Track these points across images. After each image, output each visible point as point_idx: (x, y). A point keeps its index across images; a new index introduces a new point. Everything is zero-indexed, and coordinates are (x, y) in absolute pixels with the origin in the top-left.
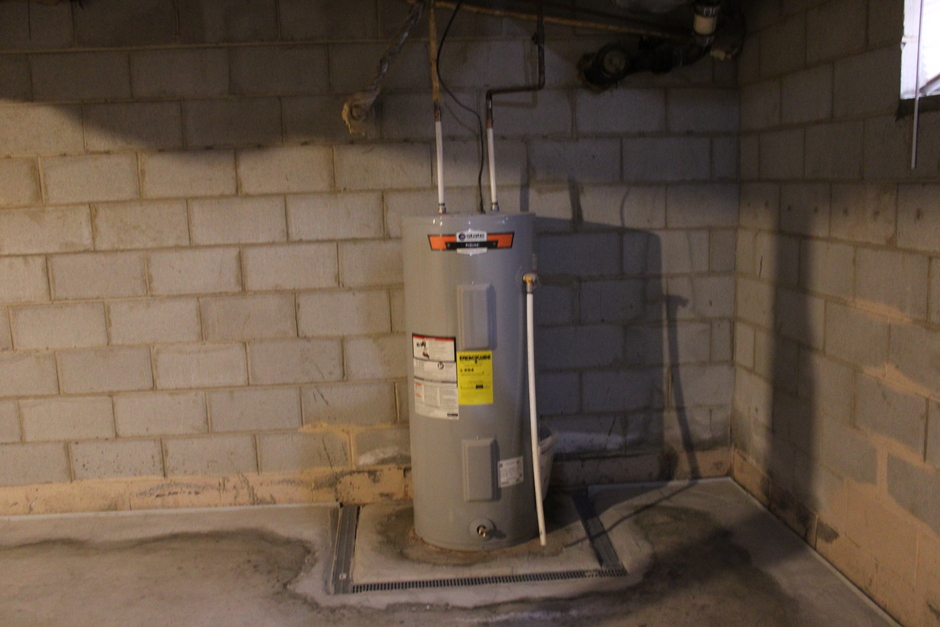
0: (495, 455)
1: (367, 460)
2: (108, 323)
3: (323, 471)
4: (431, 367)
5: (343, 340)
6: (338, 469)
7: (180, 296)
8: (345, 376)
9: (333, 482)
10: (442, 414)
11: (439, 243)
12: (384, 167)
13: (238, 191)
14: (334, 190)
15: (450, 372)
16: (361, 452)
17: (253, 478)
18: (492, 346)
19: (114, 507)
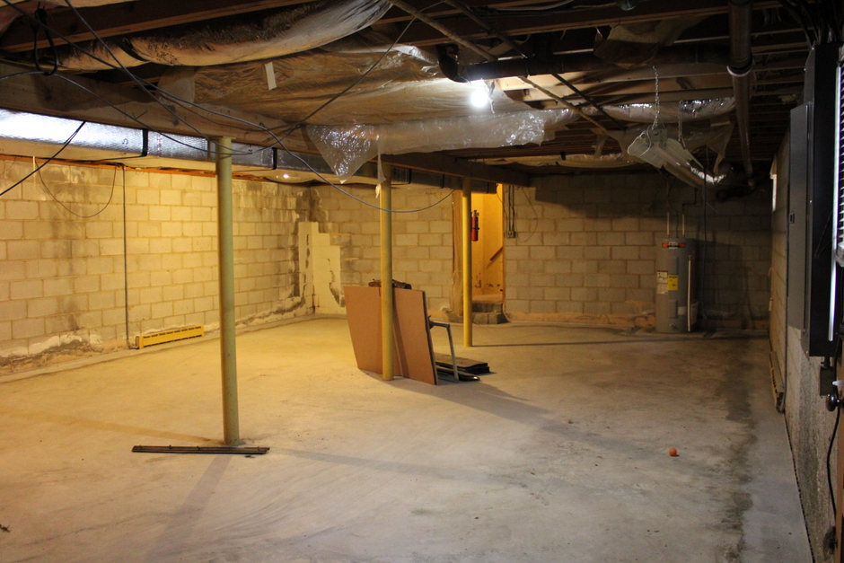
0: (677, 305)
1: (644, 313)
2: (572, 266)
3: (631, 315)
4: (661, 279)
5: (639, 276)
6: (636, 315)
7: (592, 260)
8: (639, 286)
9: (634, 319)
10: (663, 293)
11: (665, 245)
12: (654, 224)
13: (612, 230)
14: (640, 230)
15: (666, 281)
16: (643, 310)
17: (609, 316)
18: (677, 274)
19: (568, 321)
